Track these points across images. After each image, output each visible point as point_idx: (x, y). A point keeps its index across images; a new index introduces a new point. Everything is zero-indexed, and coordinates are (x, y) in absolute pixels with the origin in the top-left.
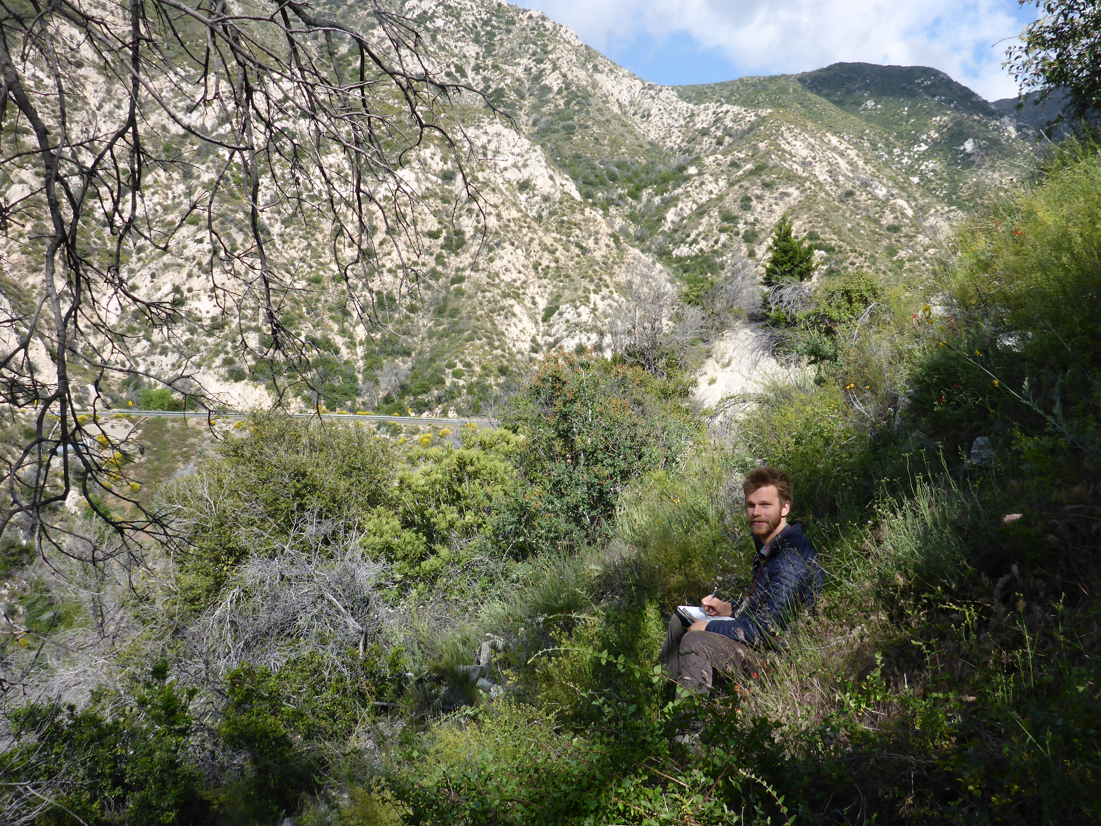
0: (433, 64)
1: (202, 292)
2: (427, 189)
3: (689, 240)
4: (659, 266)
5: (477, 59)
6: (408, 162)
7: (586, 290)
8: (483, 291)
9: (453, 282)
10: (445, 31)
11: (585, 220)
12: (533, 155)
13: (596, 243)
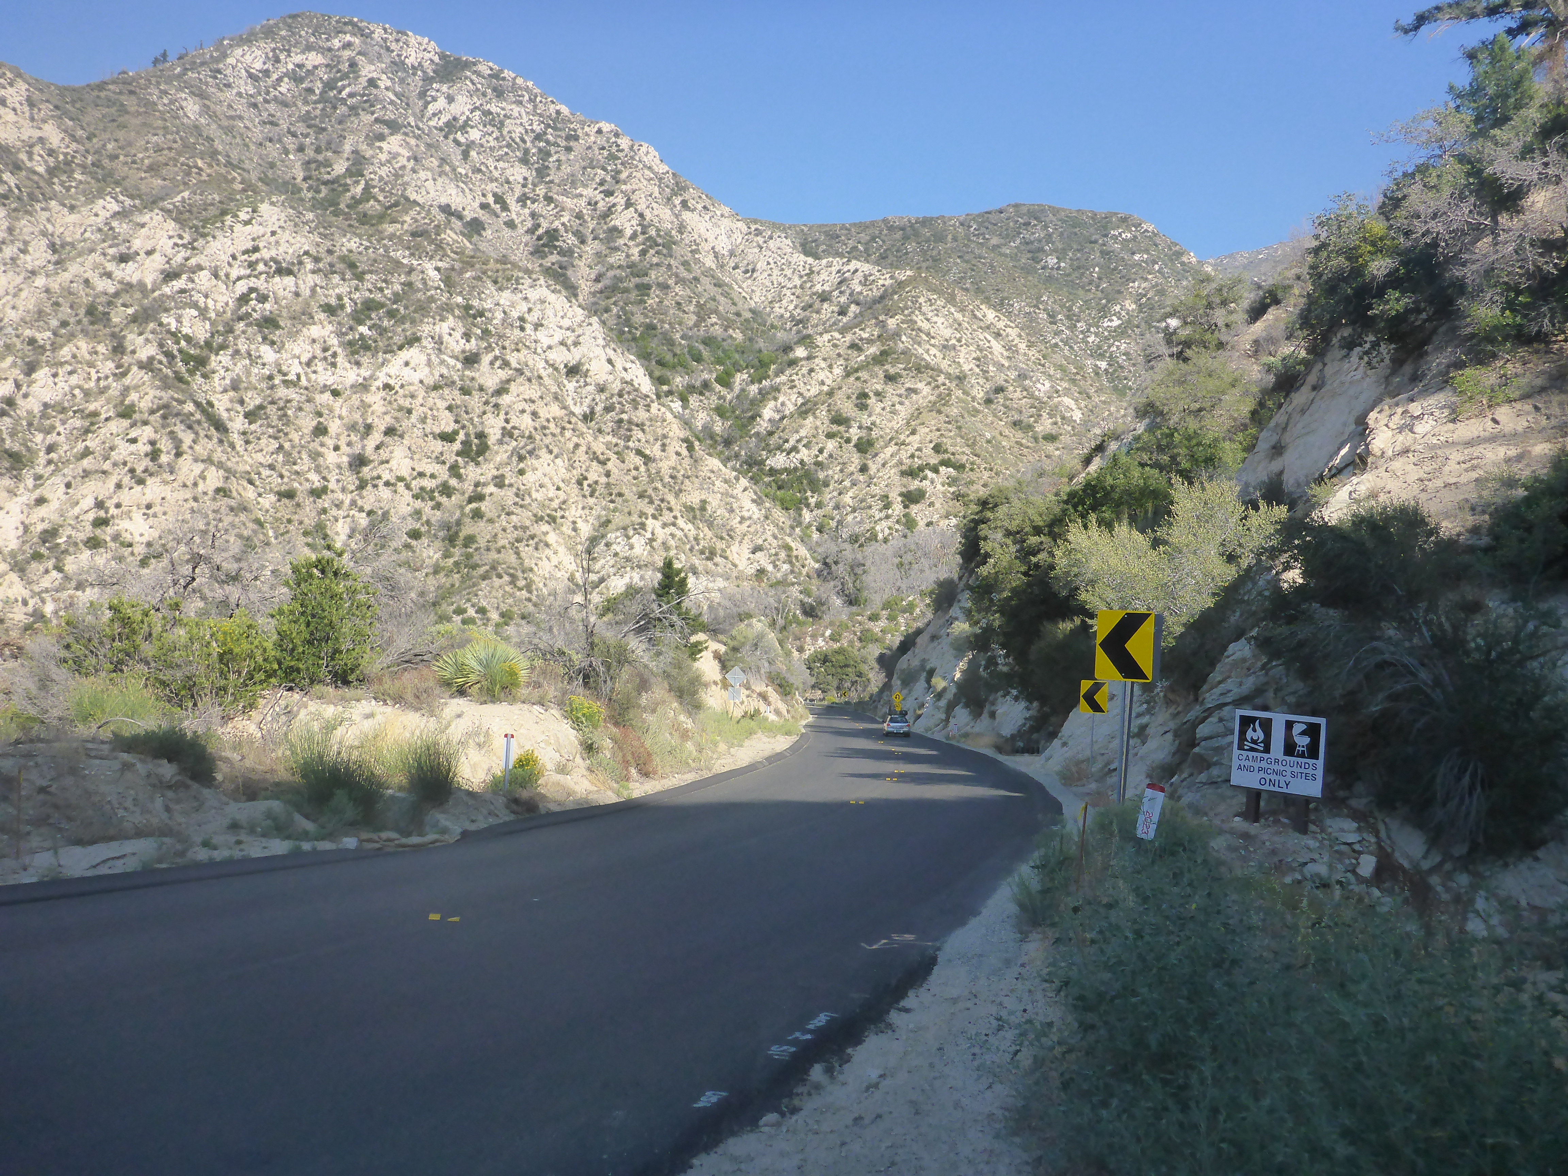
0: (463, 191)
1: (134, 508)
2: (441, 376)
3: (787, 446)
4: (744, 482)
5: (524, 186)
6: (418, 339)
7: (642, 514)
8: (508, 514)
9: (470, 500)
10: (482, 146)
11: (651, 420)
12: (588, 330)
13: (664, 451)
